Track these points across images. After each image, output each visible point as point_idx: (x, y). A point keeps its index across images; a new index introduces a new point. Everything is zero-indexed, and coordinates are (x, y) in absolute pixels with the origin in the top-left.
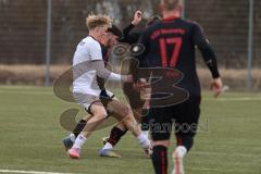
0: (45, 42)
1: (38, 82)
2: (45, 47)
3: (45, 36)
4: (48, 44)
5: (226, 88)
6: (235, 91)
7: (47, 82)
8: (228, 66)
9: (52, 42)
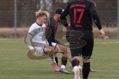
0: (14, 16)
1: (11, 36)
2: (14, 19)
3: (14, 13)
4: (15, 17)
5: (107, 37)
6: (111, 39)
7: (15, 36)
8: (107, 26)
9: (17, 16)
